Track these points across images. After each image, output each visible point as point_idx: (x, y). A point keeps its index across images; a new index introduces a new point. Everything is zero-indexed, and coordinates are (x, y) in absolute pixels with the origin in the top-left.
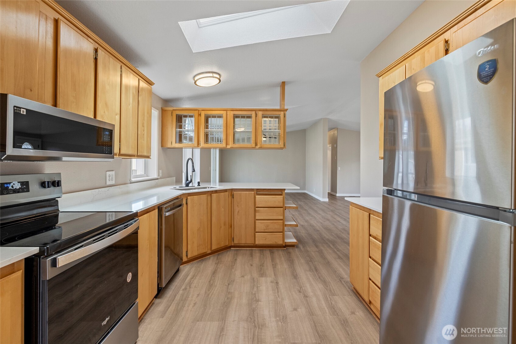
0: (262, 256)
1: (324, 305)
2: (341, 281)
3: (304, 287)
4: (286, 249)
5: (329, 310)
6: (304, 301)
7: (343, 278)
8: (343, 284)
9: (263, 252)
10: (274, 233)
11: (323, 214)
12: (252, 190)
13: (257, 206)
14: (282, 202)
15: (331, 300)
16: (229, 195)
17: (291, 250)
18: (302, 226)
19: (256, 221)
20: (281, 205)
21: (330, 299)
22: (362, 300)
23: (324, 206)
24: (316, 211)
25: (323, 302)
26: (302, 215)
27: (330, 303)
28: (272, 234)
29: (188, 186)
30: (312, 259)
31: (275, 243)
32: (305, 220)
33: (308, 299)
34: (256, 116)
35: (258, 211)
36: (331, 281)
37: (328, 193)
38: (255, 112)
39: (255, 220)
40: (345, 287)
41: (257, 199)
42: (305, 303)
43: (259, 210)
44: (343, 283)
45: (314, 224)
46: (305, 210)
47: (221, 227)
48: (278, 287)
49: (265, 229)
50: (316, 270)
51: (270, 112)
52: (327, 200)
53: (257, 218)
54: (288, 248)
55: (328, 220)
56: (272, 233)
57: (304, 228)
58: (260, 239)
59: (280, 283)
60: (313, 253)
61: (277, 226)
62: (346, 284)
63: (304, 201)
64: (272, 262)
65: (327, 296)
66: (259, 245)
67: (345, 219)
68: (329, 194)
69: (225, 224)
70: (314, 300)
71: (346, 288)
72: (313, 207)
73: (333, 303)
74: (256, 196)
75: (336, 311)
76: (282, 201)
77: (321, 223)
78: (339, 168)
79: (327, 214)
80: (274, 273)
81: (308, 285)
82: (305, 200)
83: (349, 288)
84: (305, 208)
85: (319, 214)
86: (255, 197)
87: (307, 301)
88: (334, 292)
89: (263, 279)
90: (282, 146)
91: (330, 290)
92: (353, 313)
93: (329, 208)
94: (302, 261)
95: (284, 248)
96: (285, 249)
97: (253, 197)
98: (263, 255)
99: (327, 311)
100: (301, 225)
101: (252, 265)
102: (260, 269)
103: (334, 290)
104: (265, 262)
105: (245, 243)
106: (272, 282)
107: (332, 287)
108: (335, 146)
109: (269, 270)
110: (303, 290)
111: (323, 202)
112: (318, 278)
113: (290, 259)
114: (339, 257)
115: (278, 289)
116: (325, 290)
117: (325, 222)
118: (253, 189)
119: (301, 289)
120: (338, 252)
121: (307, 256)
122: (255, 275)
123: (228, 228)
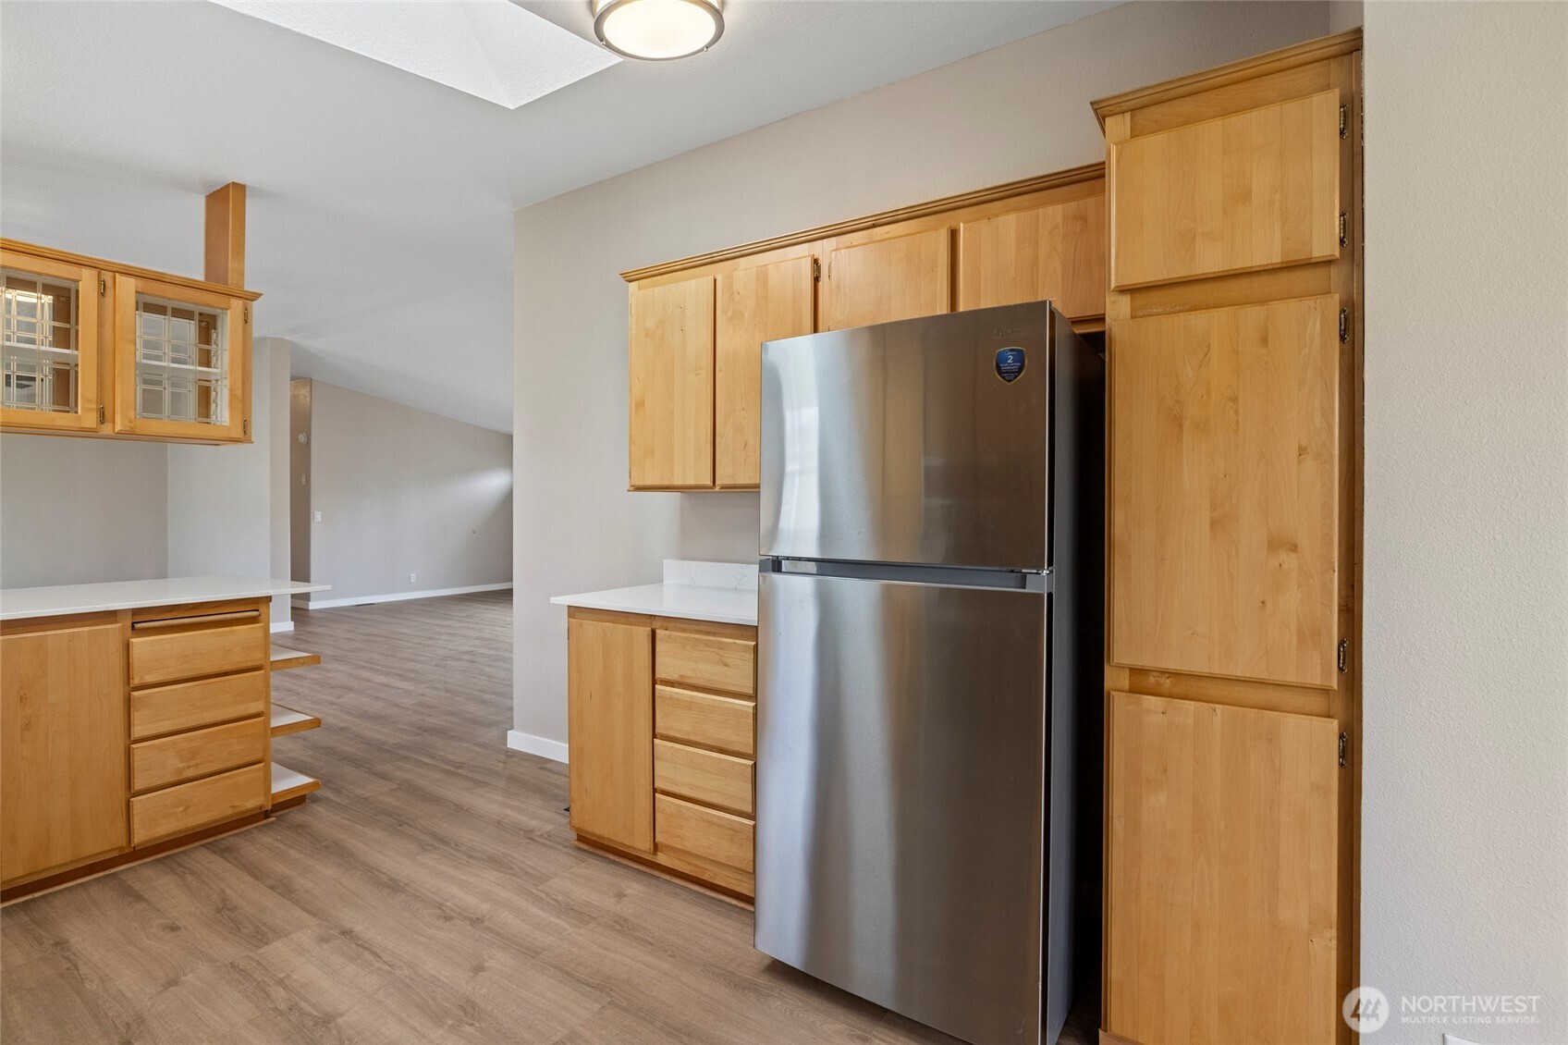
0: (190, 878)
1: (542, 914)
2: (532, 839)
3: (447, 900)
4: (273, 819)
5: (565, 920)
6: (483, 934)
7: (531, 831)
8: (545, 845)
9: (181, 866)
10: (222, 775)
12: (110, 616)
13: (136, 681)
14: (261, 648)
15: (547, 894)
17: (295, 815)
19: (135, 745)
20: (257, 658)
21: (544, 895)
22: (617, 859)
25: (534, 910)
27: (552, 902)
28: (216, 781)
30: (399, 816)
31: (230, 812)
33: (486, 923)
34: (102, 294)
35: (145, 704)
36: (509, 852)
38: (95, 272)
39: (131, 740)
40: (555, 848)
41: (135, 651)
42: (488, 937)
43: (146, 698)
44: (538, 839)
48: (360, 942)
49: (179, 771)
50: (444, 841)
51: (177, 289)
52: (288, 626)
53: (138, 731)
54: (282, 816)
56: (217, 776)
58: (155, 817)
59: (358, 928)
60: (387, 799)
61: (235, 746)
62: (549, 840)
64: (257, 879)
65: (531, 891)
66: (148, 845)
67: (400, 675)
70: (506, 916)
71: (559, 850)
73: (560, 898)
74: (133, 640)
75: (581, 913)
76: (261, 642)
78: (317, 517)
80: (304, 909)
81: (455, 890)
83: (566, 847)
86: (127, 646)
87: (488, 929)
88: (540, 872)
89: (277, 950)
90: (237, 434)
91: (526, 873)
92: (620, 895)
94: (376, 834)
95: (268, 817)
96: (272, 823)
97: (115, 646)
98: (193, 873)
99: (564, 924)
101: (174, 929)
102: (232, 925)
103: (534, 869)
104: (228, 891)
106: (323, 940)
107: (523, 863)
108: (302, 438)
109: (277, 910)
110: (452, 910)
112: (465, 857)
113: (323, 844)
114: (478, 783)
115: (366, 945)
116: (513, 878)
118: (116, 611)
119: (442, 910)
120: (460, 771)
121: (375, 815)
122: (230, 950)
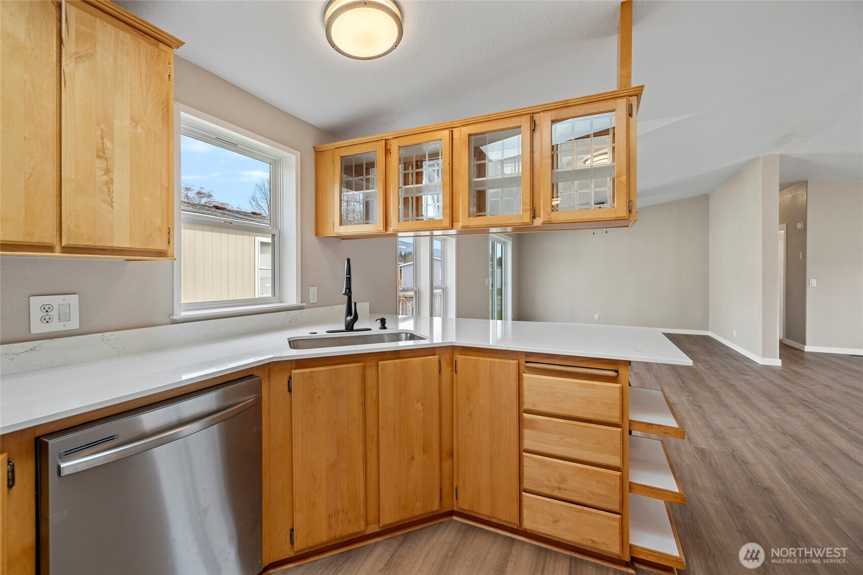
4: (632, 571)
10: (585, 508)
11: (775, 414)
12: (511, 354)
13: (526, 406)
14: (618, 408)
16: (444, 364)
18: (702, 452)
19: (524, 454)
20: (615, 416)
23: (770, 381)
24: (746, 399)
26: (701, 407)
29: (352, 330)
31: (590, 542)
32: (710, 427)
34: (534, 130)
35: (533, 425)
37: (781, 341)
38: (528, 116)
39: (522, 449)
41: (526, 383)
43: (533, 420)
45: (746, 451)
46: (711, 390)
47: (413, 458)
52: (777, 362)
53: (528, 445)
55: (799, 441)
56: (581, 507)
57: (710, 464)
61: (599, 488)
63: (705, 361)
66: (535, 532)
68: (783, 346)
69: (425, 450)
72: (734, 383)
74: (524, 375)
76: (618, 402)
77: (773, 452)
78: (813, 283)
79: (790, 414)
82: (707, 358)
84: (711, 384)
85: (760, 411)
86: (520, 378)
90: (623, 213)
93: (788, 391)
95: (627, 566)
97: (514, 375)
100: (697, 448)
105: (489, 515)
108: (799, 226)
111: (766, 367)
117: (786, 447)
123: (441, 460)
